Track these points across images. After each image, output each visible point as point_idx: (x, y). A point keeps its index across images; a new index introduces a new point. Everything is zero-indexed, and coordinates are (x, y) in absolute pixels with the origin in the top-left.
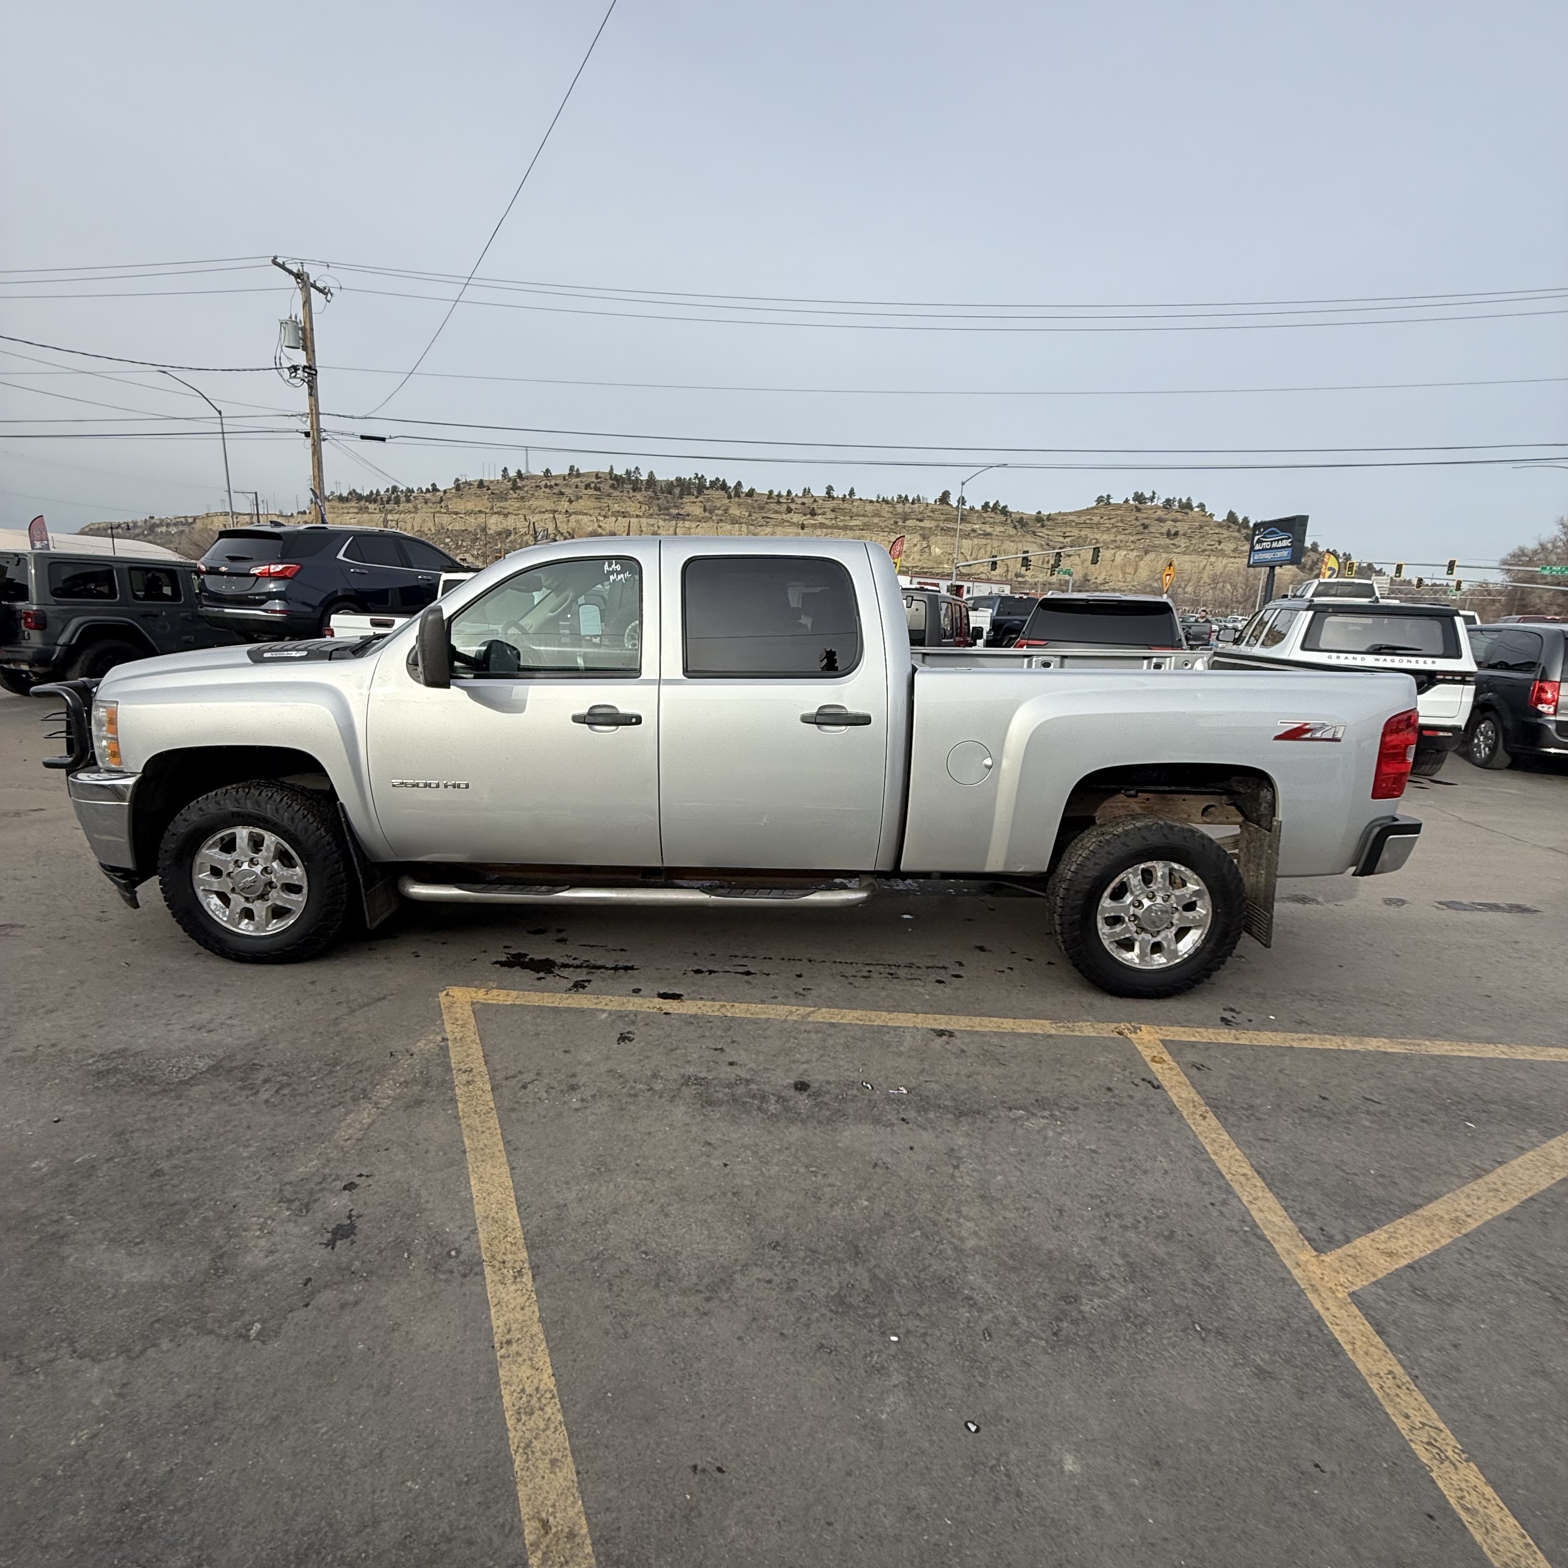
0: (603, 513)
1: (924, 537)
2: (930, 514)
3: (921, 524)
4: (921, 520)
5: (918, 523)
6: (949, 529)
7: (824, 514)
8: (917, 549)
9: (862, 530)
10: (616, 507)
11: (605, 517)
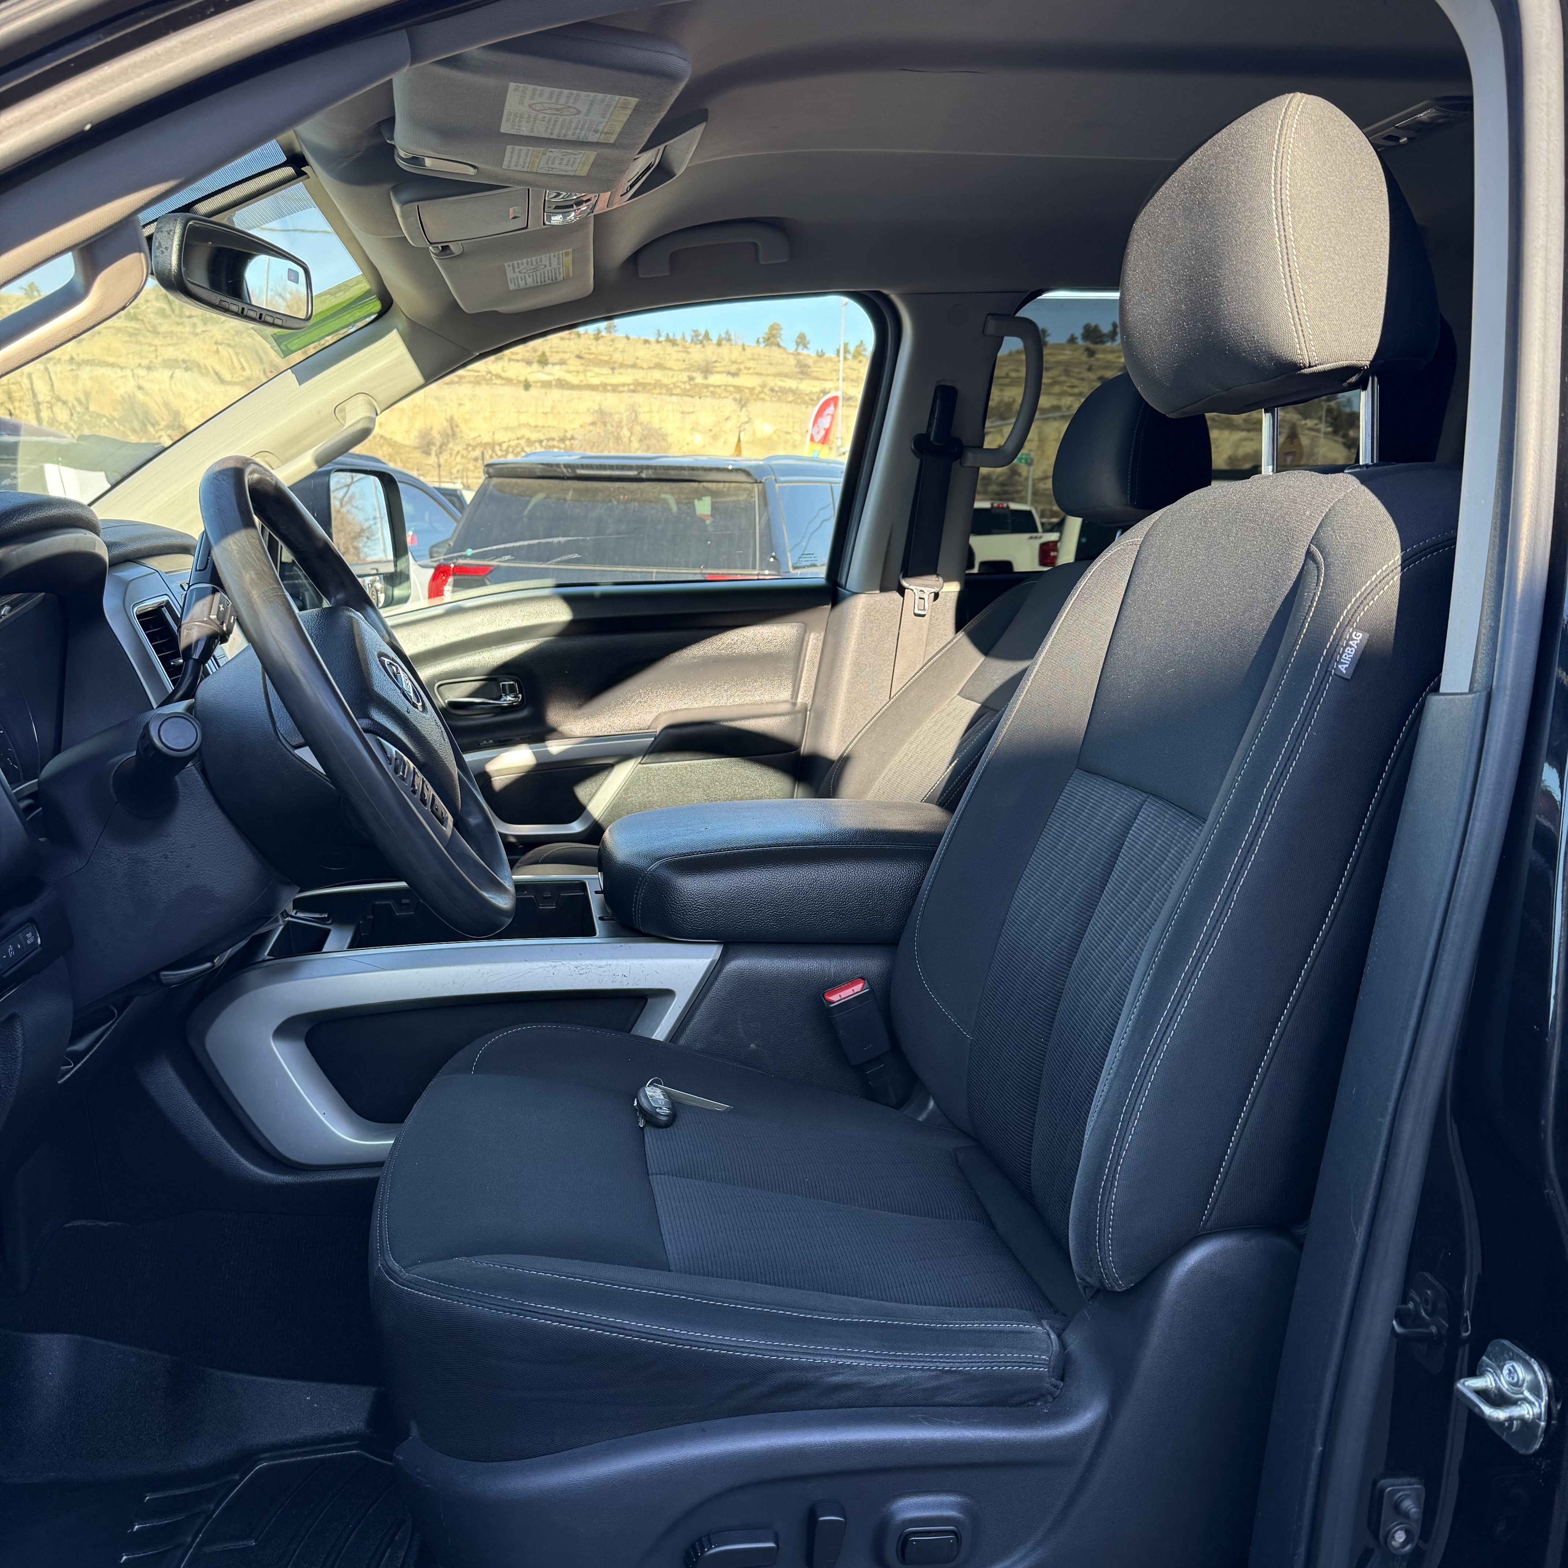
0: (145, 362)
1: (742, 404)
2: (750, 364)
3: (736, 381)
4: (734, 375)
5: (730, 380)
6: (784, 391)
7: (563, 362)
8: (729, 425)
9: (634, 391)
10: (170, 352)
11: (149, 368)
